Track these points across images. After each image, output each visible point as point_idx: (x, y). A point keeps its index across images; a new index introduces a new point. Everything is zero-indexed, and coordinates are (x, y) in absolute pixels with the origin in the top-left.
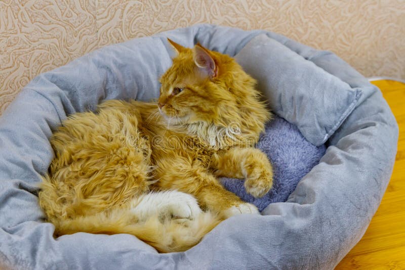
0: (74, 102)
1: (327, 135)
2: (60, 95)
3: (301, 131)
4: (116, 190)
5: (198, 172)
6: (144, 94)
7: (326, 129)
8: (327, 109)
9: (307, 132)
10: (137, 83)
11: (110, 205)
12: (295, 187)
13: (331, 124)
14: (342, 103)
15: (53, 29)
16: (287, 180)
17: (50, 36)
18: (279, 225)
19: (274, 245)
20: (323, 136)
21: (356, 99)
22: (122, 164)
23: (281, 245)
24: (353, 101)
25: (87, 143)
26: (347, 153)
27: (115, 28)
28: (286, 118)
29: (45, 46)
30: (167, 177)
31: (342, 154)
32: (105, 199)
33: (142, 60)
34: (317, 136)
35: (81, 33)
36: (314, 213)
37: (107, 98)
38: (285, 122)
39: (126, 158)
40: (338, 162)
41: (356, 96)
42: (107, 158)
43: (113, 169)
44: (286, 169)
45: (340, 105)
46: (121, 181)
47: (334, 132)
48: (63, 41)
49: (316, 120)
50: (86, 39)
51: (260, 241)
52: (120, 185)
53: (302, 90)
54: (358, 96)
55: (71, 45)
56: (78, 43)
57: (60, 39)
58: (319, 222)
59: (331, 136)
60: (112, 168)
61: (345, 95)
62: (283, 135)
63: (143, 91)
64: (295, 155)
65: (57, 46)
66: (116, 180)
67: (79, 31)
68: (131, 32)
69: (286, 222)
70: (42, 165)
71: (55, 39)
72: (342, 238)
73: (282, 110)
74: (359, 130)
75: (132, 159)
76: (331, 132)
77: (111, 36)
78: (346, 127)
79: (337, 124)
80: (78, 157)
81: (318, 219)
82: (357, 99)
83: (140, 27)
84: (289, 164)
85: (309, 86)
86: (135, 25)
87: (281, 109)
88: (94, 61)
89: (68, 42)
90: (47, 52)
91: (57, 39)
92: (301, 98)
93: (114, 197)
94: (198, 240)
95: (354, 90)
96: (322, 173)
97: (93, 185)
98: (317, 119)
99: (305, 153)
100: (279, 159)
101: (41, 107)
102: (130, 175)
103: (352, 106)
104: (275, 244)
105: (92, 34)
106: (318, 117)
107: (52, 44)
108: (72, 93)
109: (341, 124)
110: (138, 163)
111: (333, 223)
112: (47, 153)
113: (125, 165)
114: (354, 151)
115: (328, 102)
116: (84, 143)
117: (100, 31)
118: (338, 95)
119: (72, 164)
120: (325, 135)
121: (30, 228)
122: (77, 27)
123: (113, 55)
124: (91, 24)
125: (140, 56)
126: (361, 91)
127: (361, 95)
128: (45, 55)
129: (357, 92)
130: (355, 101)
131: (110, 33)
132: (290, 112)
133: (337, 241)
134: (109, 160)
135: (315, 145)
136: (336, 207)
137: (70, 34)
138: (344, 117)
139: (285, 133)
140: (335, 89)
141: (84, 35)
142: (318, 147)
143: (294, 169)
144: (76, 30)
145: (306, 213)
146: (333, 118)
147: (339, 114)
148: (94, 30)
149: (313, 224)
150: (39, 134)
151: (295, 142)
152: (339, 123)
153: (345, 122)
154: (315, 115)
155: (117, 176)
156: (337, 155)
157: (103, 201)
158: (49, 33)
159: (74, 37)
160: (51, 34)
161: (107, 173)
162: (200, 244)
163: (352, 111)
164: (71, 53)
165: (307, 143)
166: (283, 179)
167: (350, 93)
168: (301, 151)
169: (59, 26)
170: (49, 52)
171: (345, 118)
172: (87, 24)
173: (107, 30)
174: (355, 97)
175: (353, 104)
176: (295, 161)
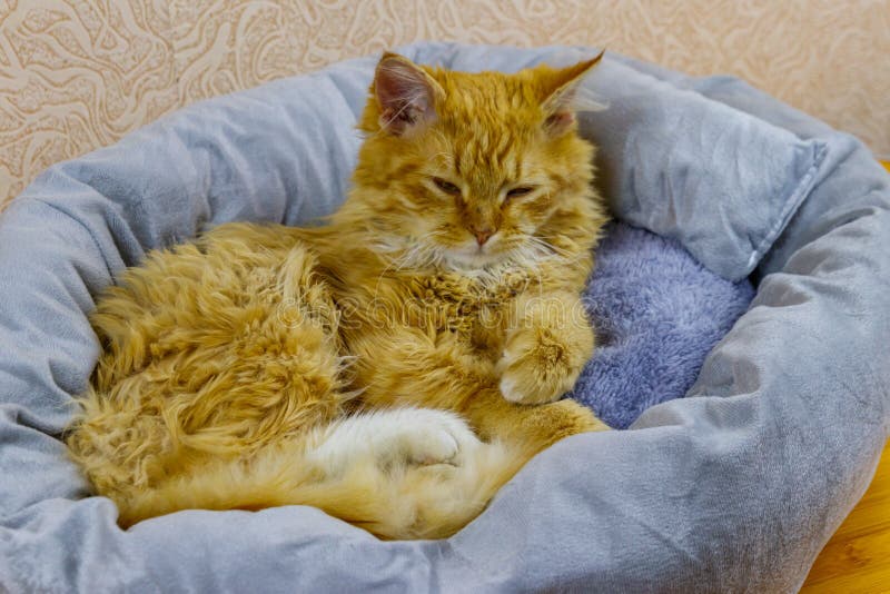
0: (139, 230)
1: (755, 253)
2: (103, 212)
3: (692, 251)
4: (266, 412)
5: (454, 355)
6: (302, 207)
7: (752, 238)
8: (750, 190)
9: (707, 251)
10: (285, 181)
11: (254, 446)
12: (698, 373)
13: (761, 227)
14: (783, 176)
15: (73, 78)
16: (677, 357)
17: (67, 97)
18: (681, 450)
19: (675, 498)
20: (746, 256)
21: (815, 165)
22: (276, 353)
23: (691, 496)
24: (806, 171)
25: (185, 312)
26: (815, 280)
27: (219, 69)
28: (651, 227)
29: (58, 122)
30: (381, 380)
31: (804, 283)
32: (240, 435)
33: (290, 125)
34: (732, 257)
35: (140, 86)
36: (761, 414)
37: (217, 218)
38: (650, 236)
39: (283, 340)
40: (799, 299)
41: (815, 156)
42: (236, 342)
43: (254, 365)
44: (673, 330)
45: (778, 179)
46: (276, 391)
47: (769, 246)
48: (97, 108)
49: (724, 219)
50: (154, 100)
51: (639, 491)
52: (275, 399)
53: (683, 154)
54: (818, 156)
55: (118, 116)
56: (134, 111)
57: (90, 104)
58: (778, 434)
59: (765, 255)
60: (252, 361)
61: (788, 155)
62: (652, 260)
63: (300, 200)
64: (689, 299)
65: (84, 119)
66: (264, 388)
67: (134, 80)
68: (257, 79)
69: (696, 439)
70: (75, 370)
71: (79, 103)
72: (832, 473)
73: (639, 210)
74: (832, 229)
75: (299, 341)
76: (765, 245)
77: (209, 89)
78: (796, 232)
79: (777, 226)
80: (167, 346)
81: (774, 427)
82: (817, 165)
83: (278, 65)
84: (679, 319)
85: (699, 144)
86: (265, 59)
87: (636, 206)
88: (178, 132)
89: (110, 108)
90: (63, 135)
91: (86, 103)
92: (684, 172)
93: (260, 430)
94: (484, 504)
95: (807, 143)
96: (764, 325)
97: (210, 405)
98: (729, 217)
99: (709, 295)
100: (652, 311)
101: (61, 236)
102: (297, 378)
103: (806, 182)
104: (676, 495)
105: (165, 87)
106: (729, 212)
107: (72, 116)
108: (132, 207)
109: (786, 224)
110: (311, 348)
111: (808, 437)
112: (85, 342)
113: (283, 355)
114: (832, 274)
115: (748, 176)
116: (176, 312)
117: (185, 77)
118: (771, 158)
119: (152, 365)
120: (749, 253)
121: (56, 512)
122: (130, 71)
123: (224, 118)
124: (160, 64)
125: (285, 118)
126: (824, 145)
127: (824, 154)
128: (58, 143)
129: (816, 147)
130: (813, 169)
131: (208, 84)
132: (659, 211)
133: (822, 482)
134: (242, 346)
135: (728, 280)
136: (810, 398)
137: (114, 90)
138: (790, 208)
139: (653, 257)
140: (764, 144)
141: (147, 89)
142: (736, 284)
143: (691, 331)
144: (127, 77)
145: (743, 415)
146: (765, 211)
147: (778, 202)
148: (169, 76)
149: (763, 441)
150: (60, 299)
151: (682, 274)
152: (780, 222)
153: (793, 222)
154: (721, 209)
155: (264, 380)
156: (792, 285)
157: (235, 439)
158: (65, 89)
159: (125, 97)
160: (71, 90)
161: (241, 374)
162: (487, 511)
163: (807, 193)
164: (118, 134)
165: (711, 276)
166: (667, 355)
167: (800, 151)
168: (699, 291)
169: (85, 70)
170: (67, 137)
171: (795, 210)
172: (155, 64)
173: (200, 77)
174: (811, 160)
175: (808, 177)
176: (690, 314)
